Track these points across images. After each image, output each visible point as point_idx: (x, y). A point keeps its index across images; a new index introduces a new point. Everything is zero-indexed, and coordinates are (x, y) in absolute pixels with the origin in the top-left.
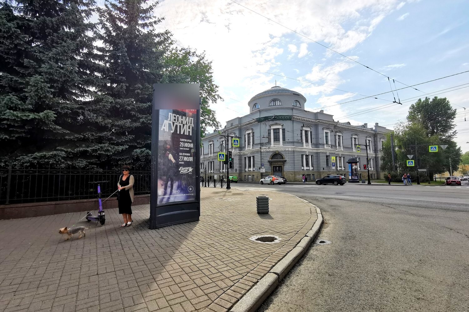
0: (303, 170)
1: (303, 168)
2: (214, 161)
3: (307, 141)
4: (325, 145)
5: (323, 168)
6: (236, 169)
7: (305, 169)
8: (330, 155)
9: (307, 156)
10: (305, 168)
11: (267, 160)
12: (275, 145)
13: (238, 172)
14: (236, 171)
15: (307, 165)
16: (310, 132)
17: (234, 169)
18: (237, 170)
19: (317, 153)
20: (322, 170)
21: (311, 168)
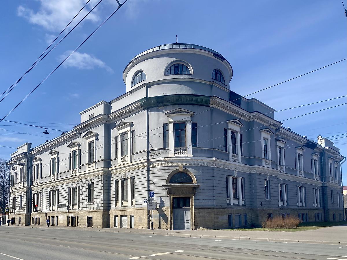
0: (229, 204)
1: (228, 202)
2: (58, 190)
3: (234, 151)
4: (264, 161)
5: (262, 203)
6: (98, 204)
7: (232, 204)
8: (271, 179)
9: (234, 179)
10: (233, 202)
11: (161, 185)
12: (177, 155)
13: (102, 208)
14: (98, 207)
15: (236, 196)
16: (239, 135)
17: (95, 203)
18: (100, 205)
19: (250, 175)
20: (259, 206)
21: (241, 203)
